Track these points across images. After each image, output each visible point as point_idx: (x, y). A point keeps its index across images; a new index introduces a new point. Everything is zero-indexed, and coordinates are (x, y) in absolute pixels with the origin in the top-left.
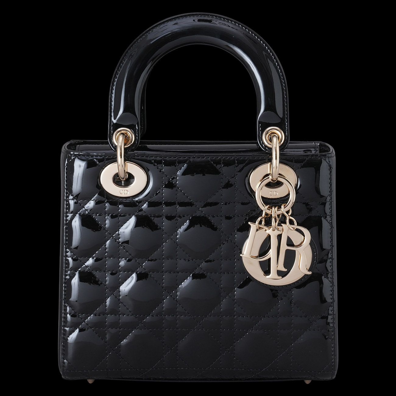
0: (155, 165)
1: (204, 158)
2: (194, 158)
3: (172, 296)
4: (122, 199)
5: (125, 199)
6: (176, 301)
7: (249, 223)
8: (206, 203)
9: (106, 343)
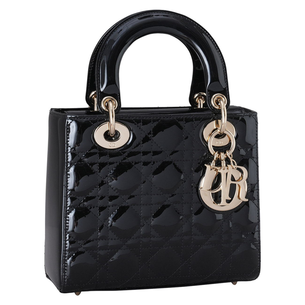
0: (135, 124)
1: (171, 117)
2: (164, 118)
3: (148, 223)
4: (110, 151)
5: (112, 151)
6: (151, 226)
7: (205, 165)
8: (173, 151)
9: (98, 261)
